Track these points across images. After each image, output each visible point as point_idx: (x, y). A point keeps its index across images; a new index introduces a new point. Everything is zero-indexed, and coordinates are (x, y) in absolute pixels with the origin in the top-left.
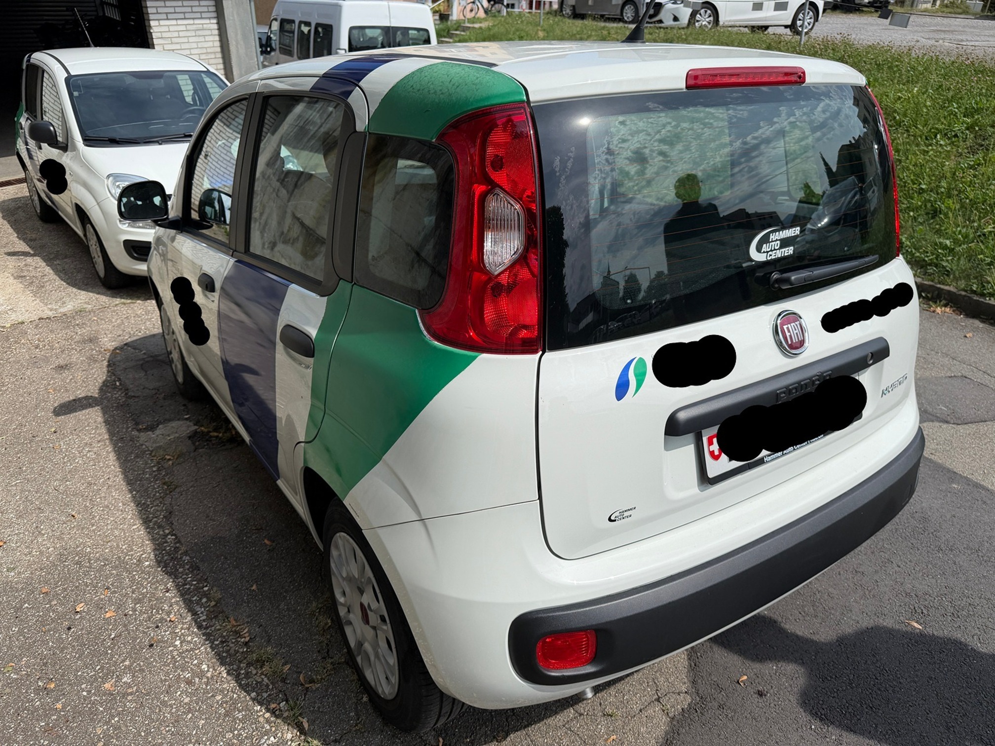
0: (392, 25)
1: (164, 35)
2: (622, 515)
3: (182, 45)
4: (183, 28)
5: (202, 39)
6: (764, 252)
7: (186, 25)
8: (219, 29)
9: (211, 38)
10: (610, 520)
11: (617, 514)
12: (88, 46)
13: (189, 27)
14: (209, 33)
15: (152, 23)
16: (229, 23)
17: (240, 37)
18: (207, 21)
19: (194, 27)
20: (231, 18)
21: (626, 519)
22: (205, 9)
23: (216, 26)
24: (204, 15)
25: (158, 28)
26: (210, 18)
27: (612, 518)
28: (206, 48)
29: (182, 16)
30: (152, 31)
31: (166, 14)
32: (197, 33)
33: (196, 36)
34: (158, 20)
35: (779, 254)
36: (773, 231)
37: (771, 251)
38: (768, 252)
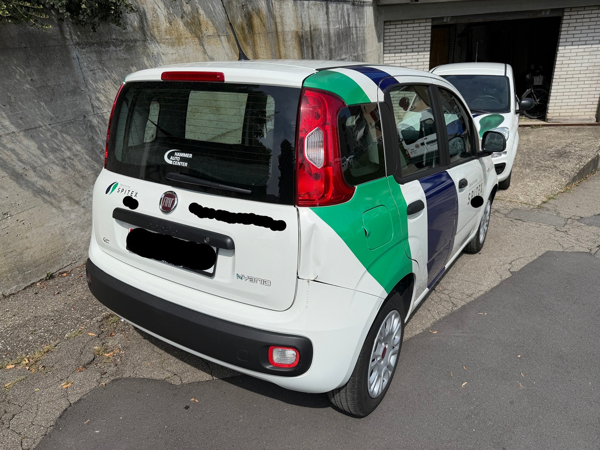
1: (566, 55)
3: (577, 61)
4: (582, 50)
6: (171, 160)
7: (584, 48)
11: (105, 239)
12: (474, 61)
13: (586, 50)
15: (560, 48)
19: (591, 49)
25: (563, 50)
28: (595, 63)
29: (584, 43)
30: (558, 52)
31: (572, 42)
32: (592, 53)
33: (590, 55)
34: (565, 46)
35: (179, 164)
36: (176, 151)
37: (175, 160)
38: (173, 161)
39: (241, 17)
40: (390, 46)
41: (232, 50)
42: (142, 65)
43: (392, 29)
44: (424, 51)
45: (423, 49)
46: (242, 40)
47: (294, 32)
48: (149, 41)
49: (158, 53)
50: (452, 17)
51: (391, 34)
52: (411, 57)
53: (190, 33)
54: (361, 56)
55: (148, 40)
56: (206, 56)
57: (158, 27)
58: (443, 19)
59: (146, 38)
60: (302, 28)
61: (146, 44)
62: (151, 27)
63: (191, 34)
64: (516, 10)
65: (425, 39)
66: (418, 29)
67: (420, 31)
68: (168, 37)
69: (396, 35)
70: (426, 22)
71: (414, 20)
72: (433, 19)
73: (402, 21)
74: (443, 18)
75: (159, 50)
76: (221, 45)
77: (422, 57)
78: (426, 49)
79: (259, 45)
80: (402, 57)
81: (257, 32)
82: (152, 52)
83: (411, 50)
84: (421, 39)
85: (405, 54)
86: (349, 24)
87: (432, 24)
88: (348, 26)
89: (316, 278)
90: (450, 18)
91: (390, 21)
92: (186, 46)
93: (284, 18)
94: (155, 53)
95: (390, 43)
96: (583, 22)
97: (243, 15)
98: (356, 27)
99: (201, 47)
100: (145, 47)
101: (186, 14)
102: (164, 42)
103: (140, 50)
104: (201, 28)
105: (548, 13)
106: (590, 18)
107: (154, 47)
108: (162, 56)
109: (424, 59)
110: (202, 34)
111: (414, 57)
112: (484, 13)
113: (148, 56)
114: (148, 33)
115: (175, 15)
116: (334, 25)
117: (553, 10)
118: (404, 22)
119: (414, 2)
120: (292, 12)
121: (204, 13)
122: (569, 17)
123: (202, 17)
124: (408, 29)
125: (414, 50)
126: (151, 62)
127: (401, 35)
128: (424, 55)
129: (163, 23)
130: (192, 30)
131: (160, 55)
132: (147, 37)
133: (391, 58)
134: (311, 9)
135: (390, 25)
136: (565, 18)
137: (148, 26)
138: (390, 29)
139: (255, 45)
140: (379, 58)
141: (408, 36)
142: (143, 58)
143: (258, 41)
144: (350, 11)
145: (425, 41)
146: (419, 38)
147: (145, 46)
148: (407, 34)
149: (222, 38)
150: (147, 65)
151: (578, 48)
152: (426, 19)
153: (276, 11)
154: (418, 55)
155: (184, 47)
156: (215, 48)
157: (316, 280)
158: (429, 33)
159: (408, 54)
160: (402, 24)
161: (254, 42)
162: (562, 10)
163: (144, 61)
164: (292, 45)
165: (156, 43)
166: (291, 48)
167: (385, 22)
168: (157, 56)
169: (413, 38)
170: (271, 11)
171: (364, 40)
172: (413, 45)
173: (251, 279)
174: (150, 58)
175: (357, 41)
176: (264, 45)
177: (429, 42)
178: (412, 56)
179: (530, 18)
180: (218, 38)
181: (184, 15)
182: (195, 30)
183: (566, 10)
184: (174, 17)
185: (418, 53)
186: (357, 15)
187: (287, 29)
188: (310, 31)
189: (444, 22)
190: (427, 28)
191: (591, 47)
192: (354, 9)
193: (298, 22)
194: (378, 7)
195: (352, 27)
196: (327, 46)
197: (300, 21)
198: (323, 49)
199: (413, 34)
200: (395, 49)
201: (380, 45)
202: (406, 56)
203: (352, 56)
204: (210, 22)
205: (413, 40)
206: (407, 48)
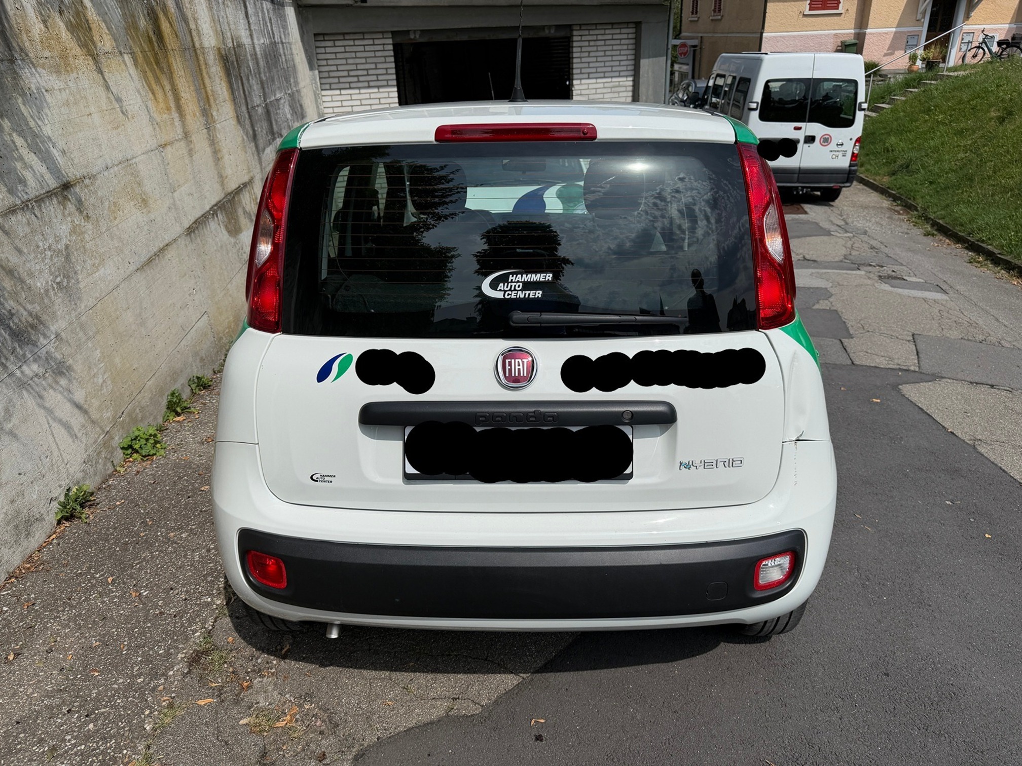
0: (814, 77)
1: (583, 92)
2: (323, 478)
4: (601, 86)
5: (616, 95)
6: (500, 290)
7: (604, 83)
8: (634, 86)
9: (625, 94)
10: (312, 478)
11: (318, 476)
13: (606, 85)
14: (624, 89)
15: (575, 82)
16: (642, 80)
17: (650, 92)
18: (624, 79)
19: (611, 84)
20: (646, 75)
21: (326, 483)
22: (625, 68)
23: (631, 83)
24: (622, 74)
25: (579, 86)
26: (627, 76)
27: (314, 478)
29: (602, 75)
30: (573, 89)
31: (589, 73)
32: (613, 89)
33: (611, 92)
34: (581, 79)
35: (521, 295)
36: (513, 274)
37: (510, 290)
38: (505, 291)
39: (144, 15)
40: (329, 77)
41: (144, 83)
42: (17, 114)
43: (329, 48)
44: (388, 86)
45: (385, 83)
46: (154, 63)
47: (215, 48)
48: (20, 62)
49: (38, 89)
50: (421, 31)
51: (328, 56)
52: (367, 96)
53: (79, 45)
54: (296, 94)
55: (16, 59)
56: (110, 95)
57: (28, 31)
58: (409, 34)
59: (13, 55)
60: (224, 44)
61: (15, 67)
62: (17, 30)
63: (81, 48)
64: (513, 25)
65: (385, 66)
66: (372, 48)
67: (376, 53)
68: (47, 54)
69: (336, 59)
70: (383, 38)
71: (363, 33)
72: (394, 34)
73: (344, 34)
74: (408, 32)
75: (38, 82)
76: (127, 72)
77: (386, 95)
78: (390, 83)
79: (176, 73)
80: (352, 96)
81: (170, 48)
82: (28, 86)
83: (366, 84)
84: (379, 66)
85: (357, 91)
86: (274, 38)
87: (393, 41)
88: (273, 41)
89: (801, 435)
90: (419, 32)
91: (324, 34)
92: (78, 74)
93: (199, 22)
94: (33, 87)
95: (329, 72)
96: (597, 46)
97: (145, 12)
98: (282, 43)
99: (100, 75)
100: (16, 76)
101: (66, 6)
102: (43, 64)
103: (8, 81)
104: (92, 37)
105: (552, 31)
106: (605, 40)
107: (29, 74)
108: (45, 93)
109: (389, 99)
110: (96, 48)
111: (373, 96)
112: (470, 26)
113: (23, 95)
114: (15, 45)
115: (49, 6)
116: (259, 40)
117: (558, 27)
118: (347, 37)
119: (359, 4)
120: (206, 10)
121: (91, 5)
122: (580, 37)
123: (90, 13)
124: (355, 49)
125: (372, 84)
126: (31, 108)
127: (346, 59)
128: (388, 92)
129: (34, 23)
130: (81, 41)
131: (43, 93)
132: (13, 52)
133: (335, 98)
134: (227, 7)
135: (324, 40)
136: (575, 38)
137: (11, 27)
138: (325, 47)
139: (171, 73)
140: (316, 98)
141: (358, 61)
142: (15, 99)
143: (174, 64)
144: (271, 12)
145: (386, 69)
146: (376, 63)
147: (15, 72)
148: (356, 58)
149: (125, 56)
150: (25, 115)
151: (596, 83)
152: (383, 32)
153: (186, 8)
154: (379, 92)
155: (75, 75)
156: (120, 78)
157: (800, 439)
158: (391, 56)
159: (363, 91)
160: (345, 39)
161: (169, 66)
162: (570, 27)
163: (19, 106)
164: (217, 74)
165: (31, 66)
166: (218, 81)
167: (315, 35)
168: (37, 95)
169: (366, 63)
170: (180, 8)
171: (294, 66)
172: (368, 75)
173: (706, 464)
174: (27, 99)
175: (288, 68)
176: (183, 72)
177: (393, 71)
178: (370, 93)
179: (530, 37)
180: (120, 58)
181: (63, 8)
182: (85, 40)
183: (575, 28)
184: (48, 12)
185: (378, 89)
186: (279, 22)
187: (206, 44)
188: (234, 48)
189: (411, 39)
190: (387, 47)
191: (611, 82)
192: (274, 9)
193: (216, 31)
194: (301, 9)
195: (278, 43)
196: (257, 76)
197: (219, 29)
198: (254, 82)
199: (366, 58)
200: (339, 82)
201: (314, 75)
202: (360, 93)
203: (286, 93)
204: (103, 24)
205: (367, 66)
206: (359, 81)
